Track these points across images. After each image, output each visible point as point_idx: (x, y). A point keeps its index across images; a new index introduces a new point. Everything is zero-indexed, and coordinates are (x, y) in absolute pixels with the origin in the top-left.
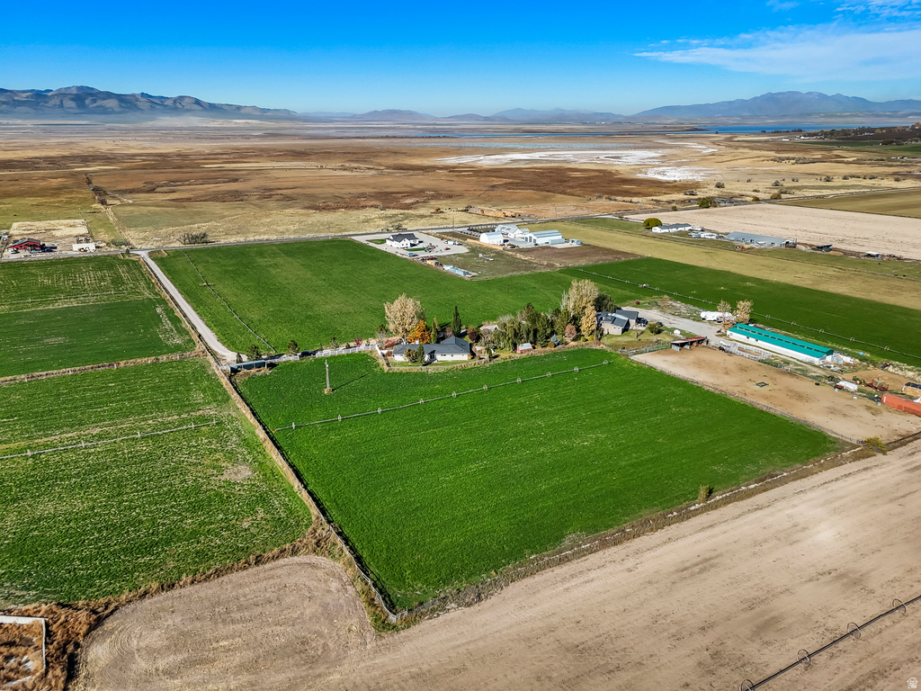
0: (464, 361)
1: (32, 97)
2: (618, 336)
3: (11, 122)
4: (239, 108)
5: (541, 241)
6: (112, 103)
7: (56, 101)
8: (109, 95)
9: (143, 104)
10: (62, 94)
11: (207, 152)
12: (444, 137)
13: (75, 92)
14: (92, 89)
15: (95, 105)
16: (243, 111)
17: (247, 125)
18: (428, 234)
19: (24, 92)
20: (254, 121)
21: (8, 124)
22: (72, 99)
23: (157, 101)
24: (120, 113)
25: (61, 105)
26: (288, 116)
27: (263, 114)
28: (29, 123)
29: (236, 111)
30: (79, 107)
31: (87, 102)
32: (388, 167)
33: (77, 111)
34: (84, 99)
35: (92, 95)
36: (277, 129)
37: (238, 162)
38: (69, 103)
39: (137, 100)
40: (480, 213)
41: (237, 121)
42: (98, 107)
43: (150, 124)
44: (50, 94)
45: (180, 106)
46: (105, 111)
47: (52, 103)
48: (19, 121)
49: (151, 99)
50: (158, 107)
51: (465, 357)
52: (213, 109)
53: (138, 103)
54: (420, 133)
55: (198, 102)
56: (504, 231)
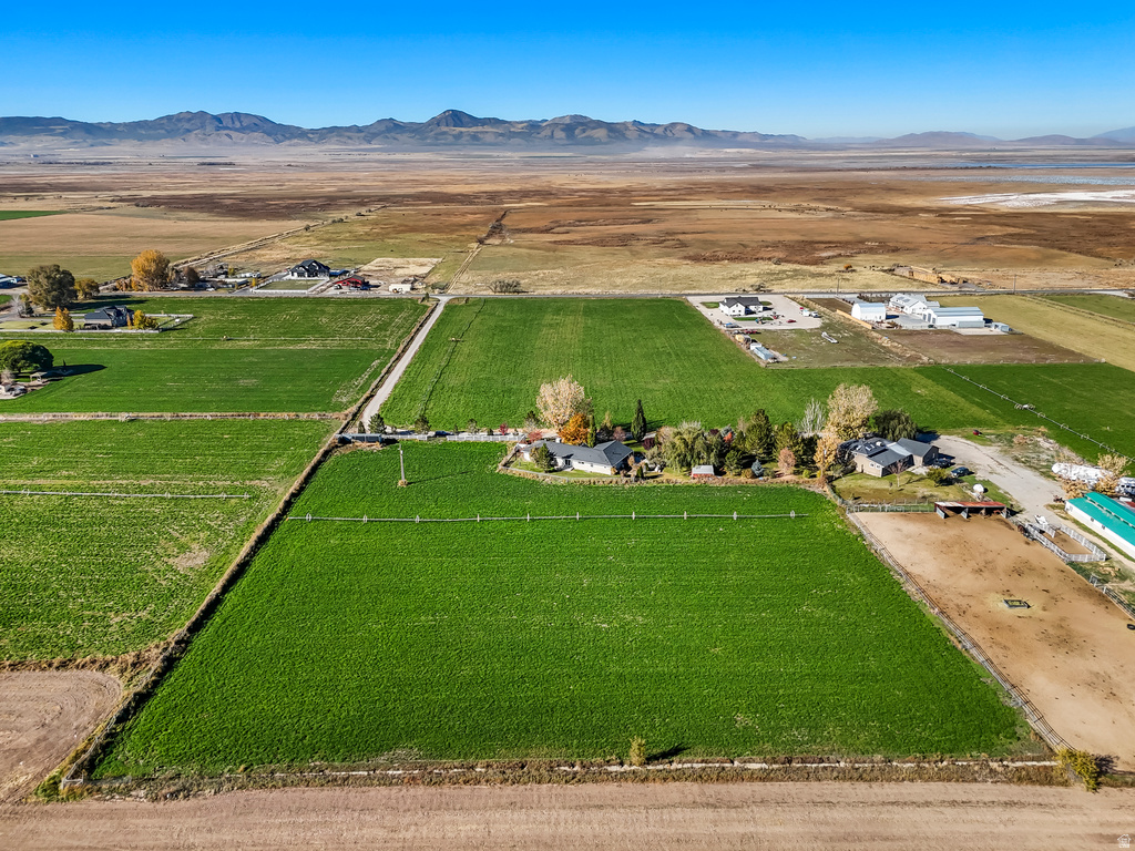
0: (605, 476)
1: (526, 127)
2: (874, 478)
3: (501, 154)
4: (736, 134)
5: (943, 322)
6: (601, 133)
7: (547, 132)
8: (599, 124)
9: (632, 133)
10: (555, 124)
11: (658, 187)
12: (989, 167)
13: (568, 121)
14: (585, 117)
15: (584, 135)
16: (739, 138)
17: (738, 156)
18: (793, 299)
19: (522, 122)
20: (748, 150)
21: (498, 157)
22: (563, 130)
23: (647, 130)
24: (606, 143)
25: (552, 137)
26: (794, 143)
27: (763, 141)
28: (516, 155)
29: (732, 138)
30: (568, 137)
31: (577, 132)
32: (855, 209)
33: (566, 142)
34: (576, 129)
35: (582, 124)
36: (772, 160)
37: (678, 200)
38: (560, 134)
39: (627, 129)
40: (907, 274)
41: (728, 150)
42: (586, 137)
43: (633, 155)
44: (544, 124)
45: (670, 134)
46: (592, 142)
47: (543, 134)
48: (509, 154)
49: (643, 128)
50: (646, 136)
51: (606, 470)
52: (706, 136)
53: (627, 132)
54: (961, 163)
55: (690, 129)
56: (900, 302)
